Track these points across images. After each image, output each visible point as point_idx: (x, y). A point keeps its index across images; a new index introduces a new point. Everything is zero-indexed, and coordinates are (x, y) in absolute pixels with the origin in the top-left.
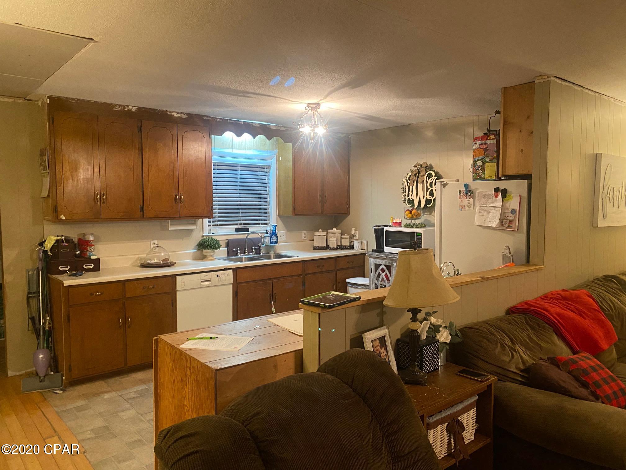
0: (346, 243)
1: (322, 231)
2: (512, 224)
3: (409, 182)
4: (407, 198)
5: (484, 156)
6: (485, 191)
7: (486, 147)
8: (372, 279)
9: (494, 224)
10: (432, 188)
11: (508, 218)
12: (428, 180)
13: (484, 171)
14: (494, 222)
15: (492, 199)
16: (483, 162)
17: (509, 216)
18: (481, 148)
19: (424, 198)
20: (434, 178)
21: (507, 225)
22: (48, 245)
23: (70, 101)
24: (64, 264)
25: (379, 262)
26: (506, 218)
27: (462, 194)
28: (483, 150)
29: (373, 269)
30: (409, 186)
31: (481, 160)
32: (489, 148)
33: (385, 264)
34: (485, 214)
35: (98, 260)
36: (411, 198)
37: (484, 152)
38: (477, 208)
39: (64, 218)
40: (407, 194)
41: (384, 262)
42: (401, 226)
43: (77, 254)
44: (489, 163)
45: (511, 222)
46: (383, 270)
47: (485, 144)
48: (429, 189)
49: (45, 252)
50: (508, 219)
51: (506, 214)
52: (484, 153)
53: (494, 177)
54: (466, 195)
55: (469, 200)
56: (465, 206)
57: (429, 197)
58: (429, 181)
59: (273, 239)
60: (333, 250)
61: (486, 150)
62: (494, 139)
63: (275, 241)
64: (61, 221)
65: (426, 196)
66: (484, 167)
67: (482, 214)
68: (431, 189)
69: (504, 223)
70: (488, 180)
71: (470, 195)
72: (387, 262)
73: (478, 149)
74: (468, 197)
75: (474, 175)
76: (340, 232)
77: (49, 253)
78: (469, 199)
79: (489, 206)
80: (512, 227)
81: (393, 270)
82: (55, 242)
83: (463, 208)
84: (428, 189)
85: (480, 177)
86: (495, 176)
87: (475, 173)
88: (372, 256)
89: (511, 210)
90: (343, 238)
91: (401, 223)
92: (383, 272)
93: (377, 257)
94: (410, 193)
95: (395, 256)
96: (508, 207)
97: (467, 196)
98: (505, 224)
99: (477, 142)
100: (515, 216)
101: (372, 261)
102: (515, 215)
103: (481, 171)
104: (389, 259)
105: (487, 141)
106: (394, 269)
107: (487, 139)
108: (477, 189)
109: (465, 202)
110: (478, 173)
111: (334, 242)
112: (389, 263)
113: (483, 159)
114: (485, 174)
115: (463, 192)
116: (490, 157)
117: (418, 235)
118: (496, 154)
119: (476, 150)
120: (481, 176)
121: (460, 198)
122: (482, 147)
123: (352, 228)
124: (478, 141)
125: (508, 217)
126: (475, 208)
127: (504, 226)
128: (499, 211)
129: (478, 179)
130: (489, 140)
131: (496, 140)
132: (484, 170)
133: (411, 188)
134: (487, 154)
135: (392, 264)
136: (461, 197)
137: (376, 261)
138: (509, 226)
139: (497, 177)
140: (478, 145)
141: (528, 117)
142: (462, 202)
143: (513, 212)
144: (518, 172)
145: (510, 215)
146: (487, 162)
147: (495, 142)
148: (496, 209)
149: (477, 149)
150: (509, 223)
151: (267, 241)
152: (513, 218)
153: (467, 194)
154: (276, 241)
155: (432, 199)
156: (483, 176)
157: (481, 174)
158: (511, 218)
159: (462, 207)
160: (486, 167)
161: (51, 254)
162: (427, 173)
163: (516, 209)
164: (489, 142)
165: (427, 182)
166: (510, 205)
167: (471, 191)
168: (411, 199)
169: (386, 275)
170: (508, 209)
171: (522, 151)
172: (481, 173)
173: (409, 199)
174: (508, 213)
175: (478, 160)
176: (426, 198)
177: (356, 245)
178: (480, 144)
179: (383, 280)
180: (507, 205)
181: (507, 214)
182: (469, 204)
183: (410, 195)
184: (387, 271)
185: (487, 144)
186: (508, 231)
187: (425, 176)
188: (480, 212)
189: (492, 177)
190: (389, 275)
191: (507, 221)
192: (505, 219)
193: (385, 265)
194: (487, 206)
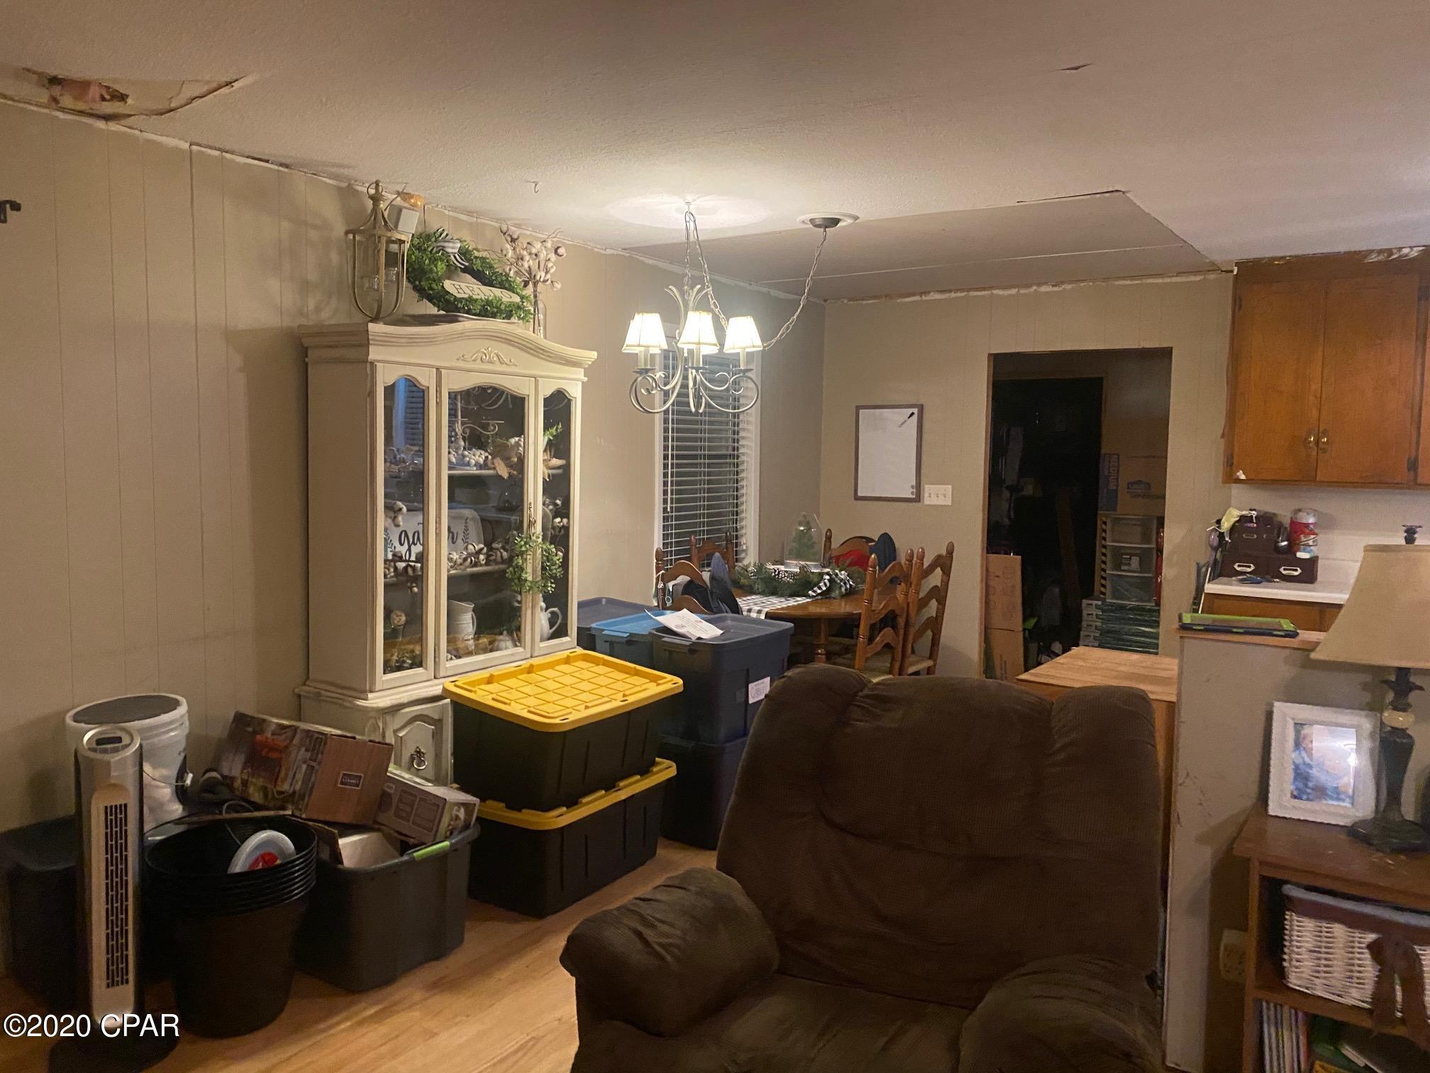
22: (1226, 525)
23: (1276, 262)
24: (1245, 560)
35: (1313, 561)
39: (1243, 477)
43: (1282, 546)
49: (1221, 535)
64: (1238, 481)
77: (1227, 539)
82: (1238, 519)
161: (1230, 541)
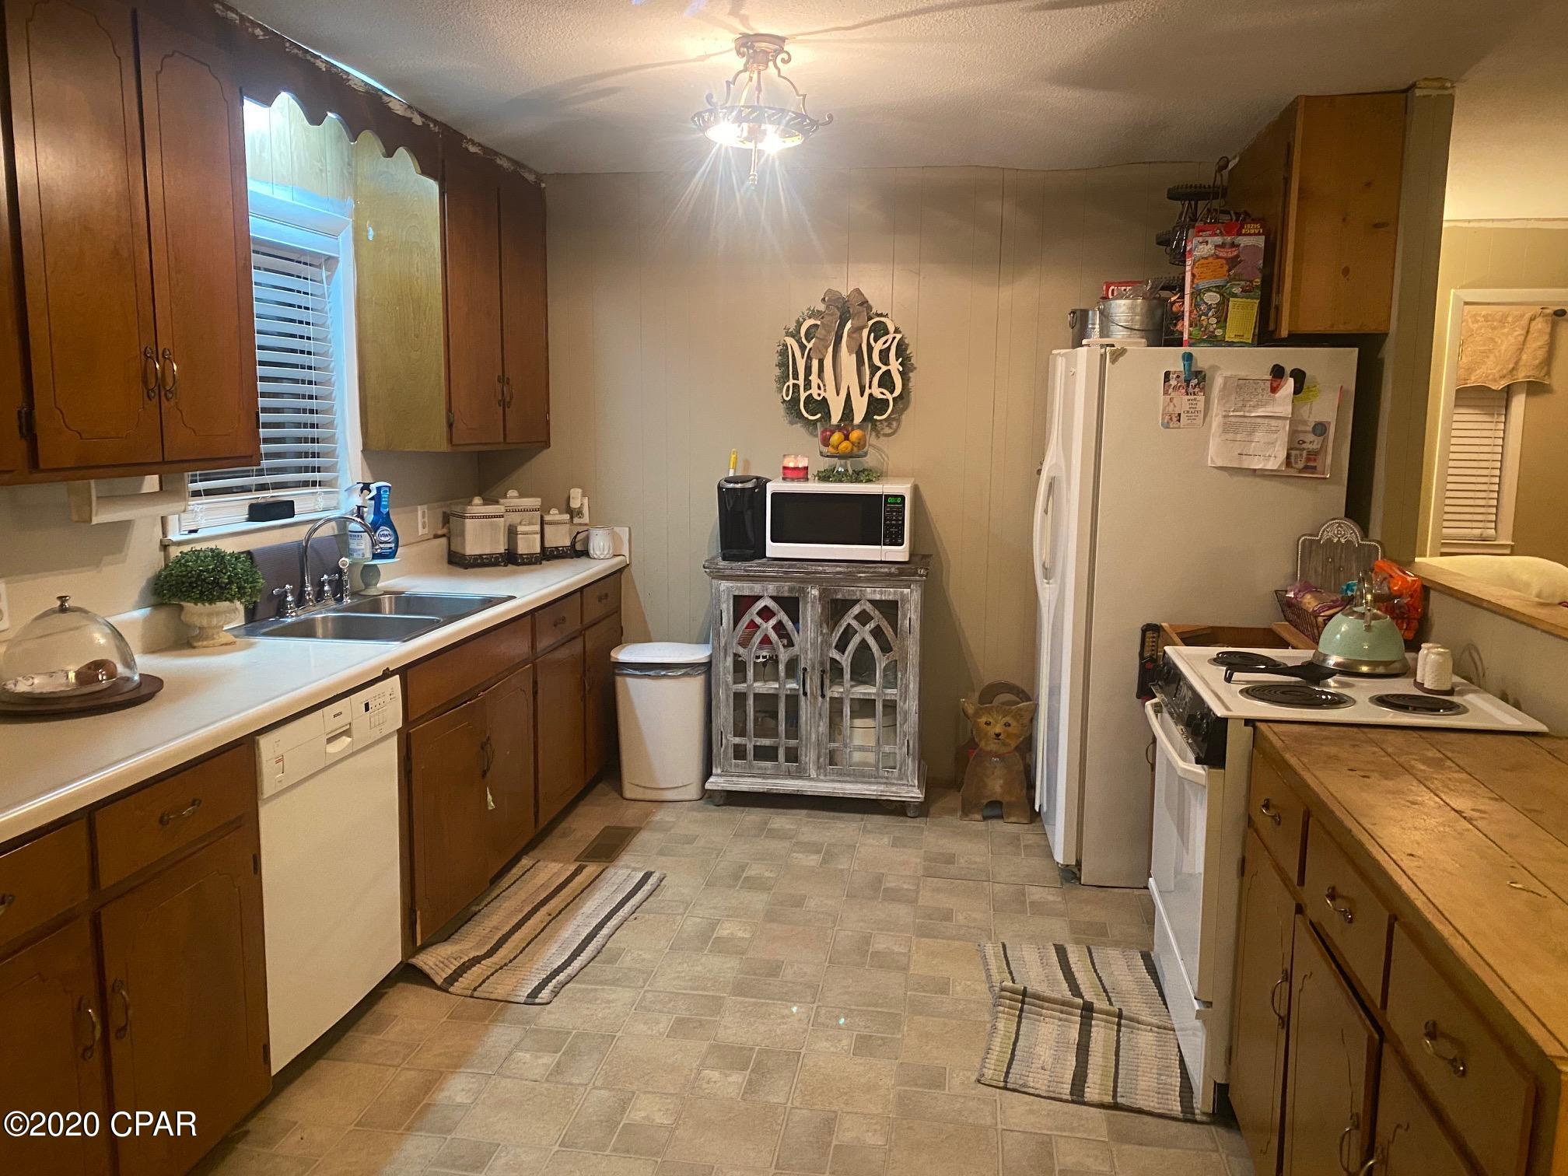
0: (559, 538)
1: (484, 504)
2: (1315, 460)
3: (809, 346)
4: (803, 396)
5: (1226, 278)
6: (1243, 374)
7: (1235, 253)
8: (723, 644)
9: (1271, 463)
10: (889, 367)
11: (1304, 446)
12: (876, 341)
13: (1222, 320)
14: (1272, 458)
15: (1260, 397)
16: (1221, 295)
17: (1308, 440)
18: (1218, 257)
19: (862, 395)
20: (894, 338)
21: (1301, 465)
25: (751, 589)
26: (1298, 446)
27: (1173, 382)
28: (1224, 262)
29: (728, 613)
30: (809, 358)
31: (1219, 289)
32: (1242, 258)
33: (775, 594)
34: (1239, 437)
36: (819, 395)
37: (1226, 268)
38: (1216, 422)
40: (801, 382)
41: (771, 588)
42: (807, 479)
44: (1239, 300)
45: (1313, 455)
46: (766, 613)
47: (1233, 245)
48: (880, 368)
50: (1304, 449)
51: (1301, 435)
52: (1229, 270)
53: (1248, 337)
54: (1184, 384)
55: (1192, 397)
56: (1179, 415)
57: (877, 392)
58: (878, 347)
59: (383, 538)
60: (530, 563)
61: (1233, 262)
62: (1259, 234)
63: (389, 545)
65: (870, 387)
66: (1223, 309)
67: (1230, 436)
68: (884, 368)
69: (1293, 460)
70: (1231, 344)
71: (1198, 384)
72: (786, 589)
73: (1210, 260)
74: (1190, 390)
75: (1191, 329)
76: (535, 502)
78: (1194, 394)
79: (1253, 414)
80: (1315, 468)
81: (805, 609)
83: (1175, 419)
84: (874, 369)
85: (1210, 337)
86: (1254, 335)
87: (1196, 325)
88: (728, 572)
89: (1313, 424)
90: (551, 523)
91: (806, 468)
92: (767, 620)
93: (749, 576)
94: (814, 378)
95: (821, 568)
96: (1306, 417)
97: (1188, 386)
98: (1296, 463)
99: (1210, 239)
100: (1325, 441)
101: (722, 588)
102: (1322, 438)
103: (1214, 320)
104: (792, 579)
105: (1240, 238)
106: (809, 605)
107: (1239, 234)
108: (1215, 368)
109: (1182, 401)
110: (1205, 323)
111: (535, 539)
112: (791, 589)
113: (1223, 286)
114: (1224, 328)
115: (1178, 377)
116: (1243, 283)
117: (890, 503)
118: (1260, 276)
119: (1202, 261)
120: (1213, 332)
121: (1166, 393)
122: (1221, 254)
123: (572, 490)
124: (1210, 236)
125: (1304, 442)
126: (1208, 419)
127: (1292, 467)
128: (1285, 427)
129: (1204, 341)
130: (1245, 235)
131: (1264, 237)
132: (1223, 318)
133: (815, 364)
134: (1235, 274)
135: (803, 591)
136: (1170, 390)
137: (737, 588)
138: (1306, 468)
139: (1256, 337)
140: (1209, 246)
141: (1368, 184)
142: (1172, 404)
143: (1318, 432)
144: (1332, 326)
145: (1311, 437)
146: (1235, 296)
147: (1260, 241)
148: (1280, 423)
149: (1206, 258)
150: (1308, 459)
151: (362, 546)
152: (1319, 446)
153: (1188, 382)
154: (393, 545)
155: (890, 397)
156: (1219, 332)
157: (1215, 329)
158: (1315, 446)
159: (1171, 419)
160: (1230, 308)
162: (871, 323)
163: (1329, 423)
164: (1244, 241)
165: (870, 349)
166: (1310, 413)
167: (1200, 372)
168: (819, 399)
169: (779, 628)
170: (1305, 423)
171: (1346, 272)
172: (1215, 326)
173: (810, 397)
174: (1306, 432)
175: (1209, 290)
176: (871, 395)
177: (599, 543)
178: (1216, 246)
179: (766, 640)
180: (1302, 411)
181: (1301, 437)
182: (1193, 410)
183: (814, 385)
184: (782, 616)
185: (1238, 246)
186: (1305, 481)
187: (865, 332)
188: (1225, 431)
189: (1246, 336)
190: (789, 625)
191: (1301, 455)
192: (1297, 449)
193: (773, 598)
194: (1247, 414)
